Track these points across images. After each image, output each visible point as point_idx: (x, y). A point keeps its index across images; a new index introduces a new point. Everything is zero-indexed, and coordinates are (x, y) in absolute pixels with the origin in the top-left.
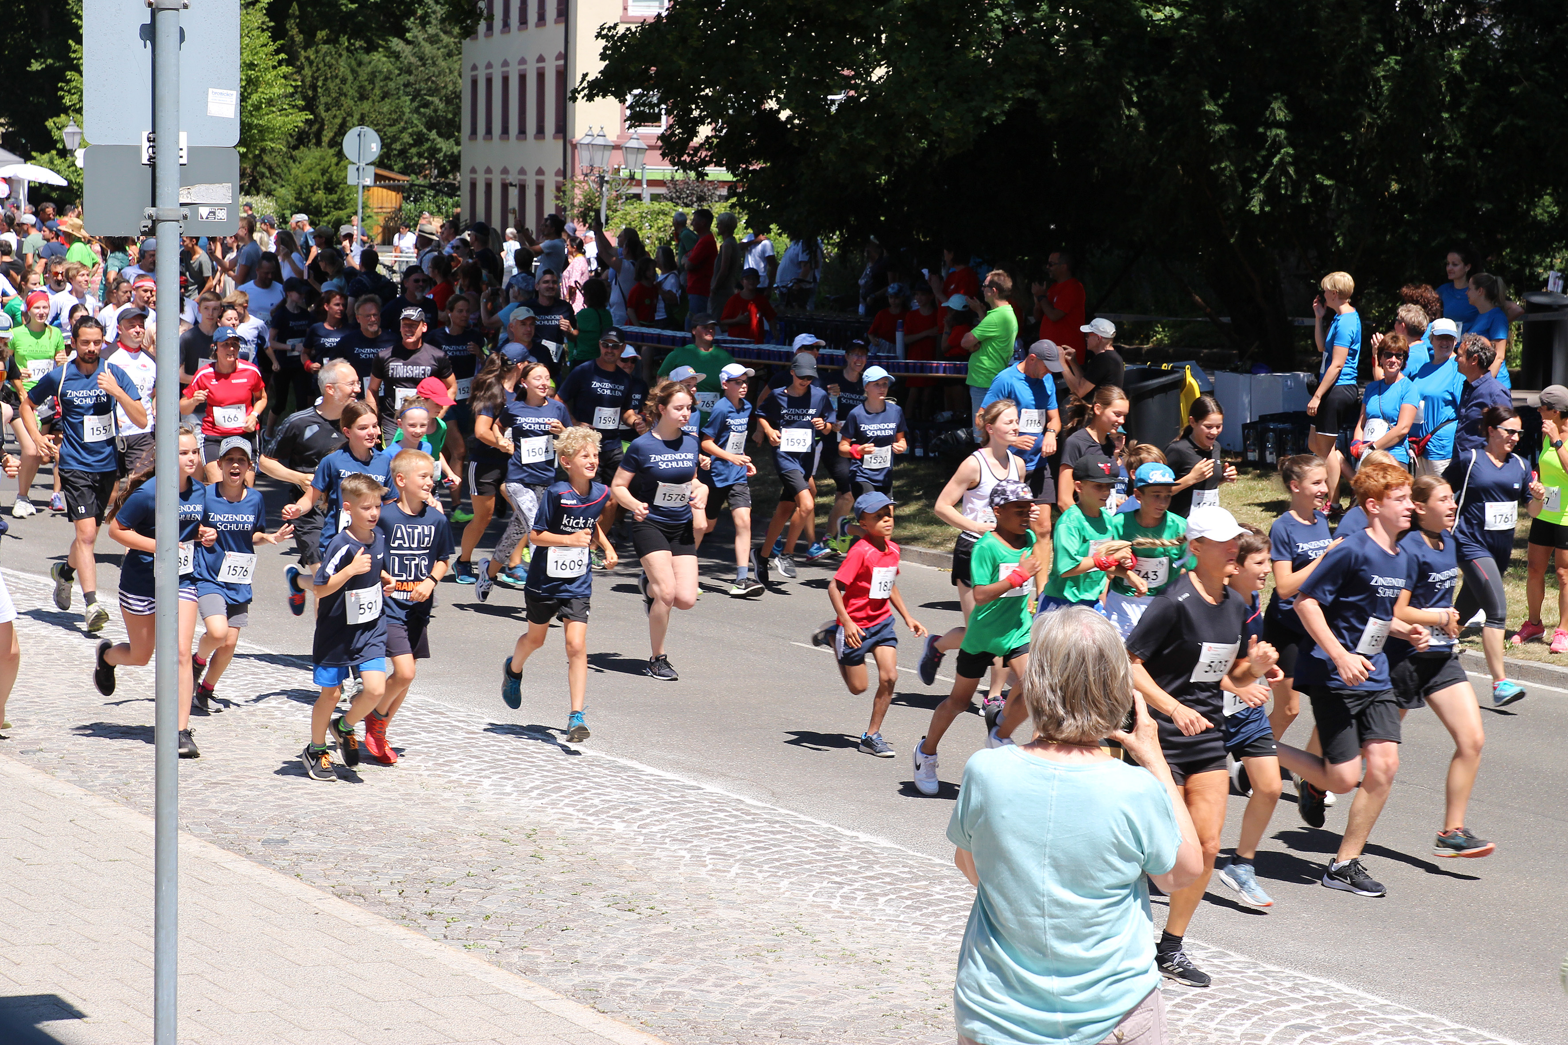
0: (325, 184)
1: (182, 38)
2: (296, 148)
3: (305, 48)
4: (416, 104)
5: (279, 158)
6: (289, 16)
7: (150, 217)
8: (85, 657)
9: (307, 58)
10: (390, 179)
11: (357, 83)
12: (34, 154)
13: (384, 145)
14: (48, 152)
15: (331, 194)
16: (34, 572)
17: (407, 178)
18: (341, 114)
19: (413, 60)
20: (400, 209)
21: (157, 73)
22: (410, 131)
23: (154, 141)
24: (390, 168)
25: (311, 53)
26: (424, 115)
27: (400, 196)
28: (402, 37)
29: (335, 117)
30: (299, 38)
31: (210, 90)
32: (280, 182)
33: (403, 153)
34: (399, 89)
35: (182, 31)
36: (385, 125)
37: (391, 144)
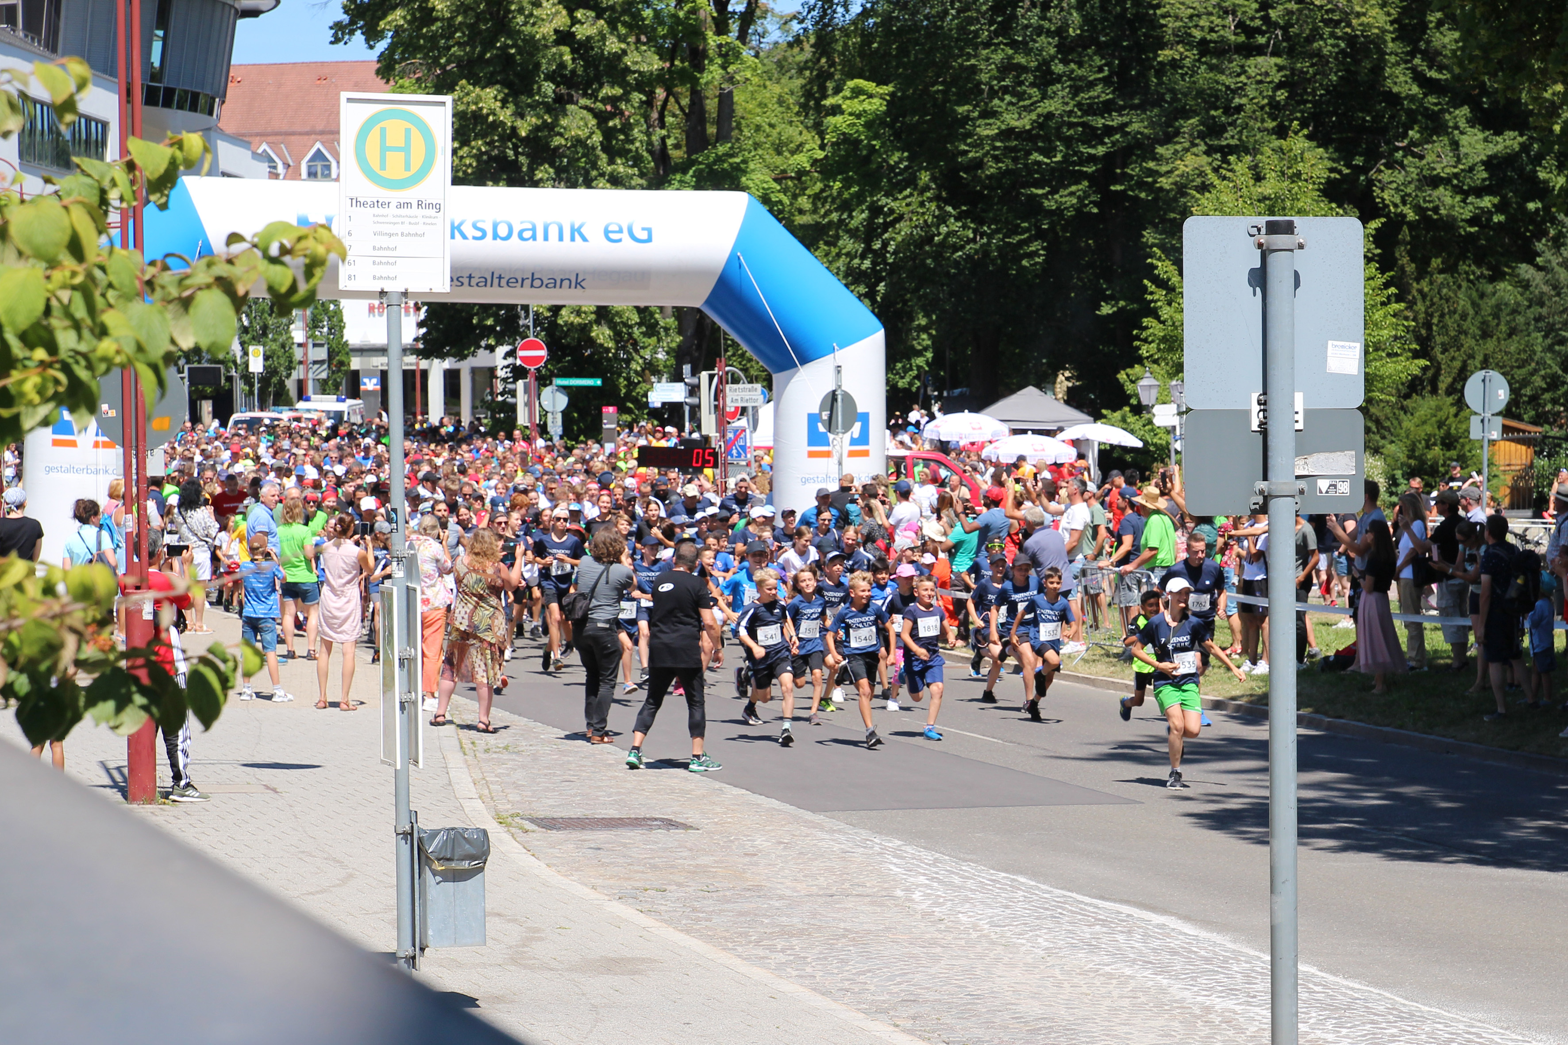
0: (1443, 440)
1: (1297, 284)
2: (1407, 396)
3: (1418, 280)
4: (1549, 341)
5: (1388, 410)
6: (1398, 243)
7: (1261, 492)
8: (1176, 1001)
9: (1420, 291)
10: (1519, 430)
11: (1479, 318)
12: (1104, 412)
13: (1512, 390)
14: (1120, 408)
15: (1449, 450)
16: (1115, 901)
17: (1539, 429)
18: (1460, 356)
19: (1545, 289)
20: (1531, 466)
21: (1269, 325)
22: (1543, 372)
23: (1265, 404)
24: (1519, 418)
25: (1425, 285)
26: (1559, 353)
27: (1531, 451)
28: (1531, 261)
29: (1453, 359)
30: (1410, 268)
31: (1330, 343)
32: (1389, 437)
33: (1534, 399)
34: (1528, 324)
35: (1297, 275)
36: (1512, 368)
37: (1520, 389)
